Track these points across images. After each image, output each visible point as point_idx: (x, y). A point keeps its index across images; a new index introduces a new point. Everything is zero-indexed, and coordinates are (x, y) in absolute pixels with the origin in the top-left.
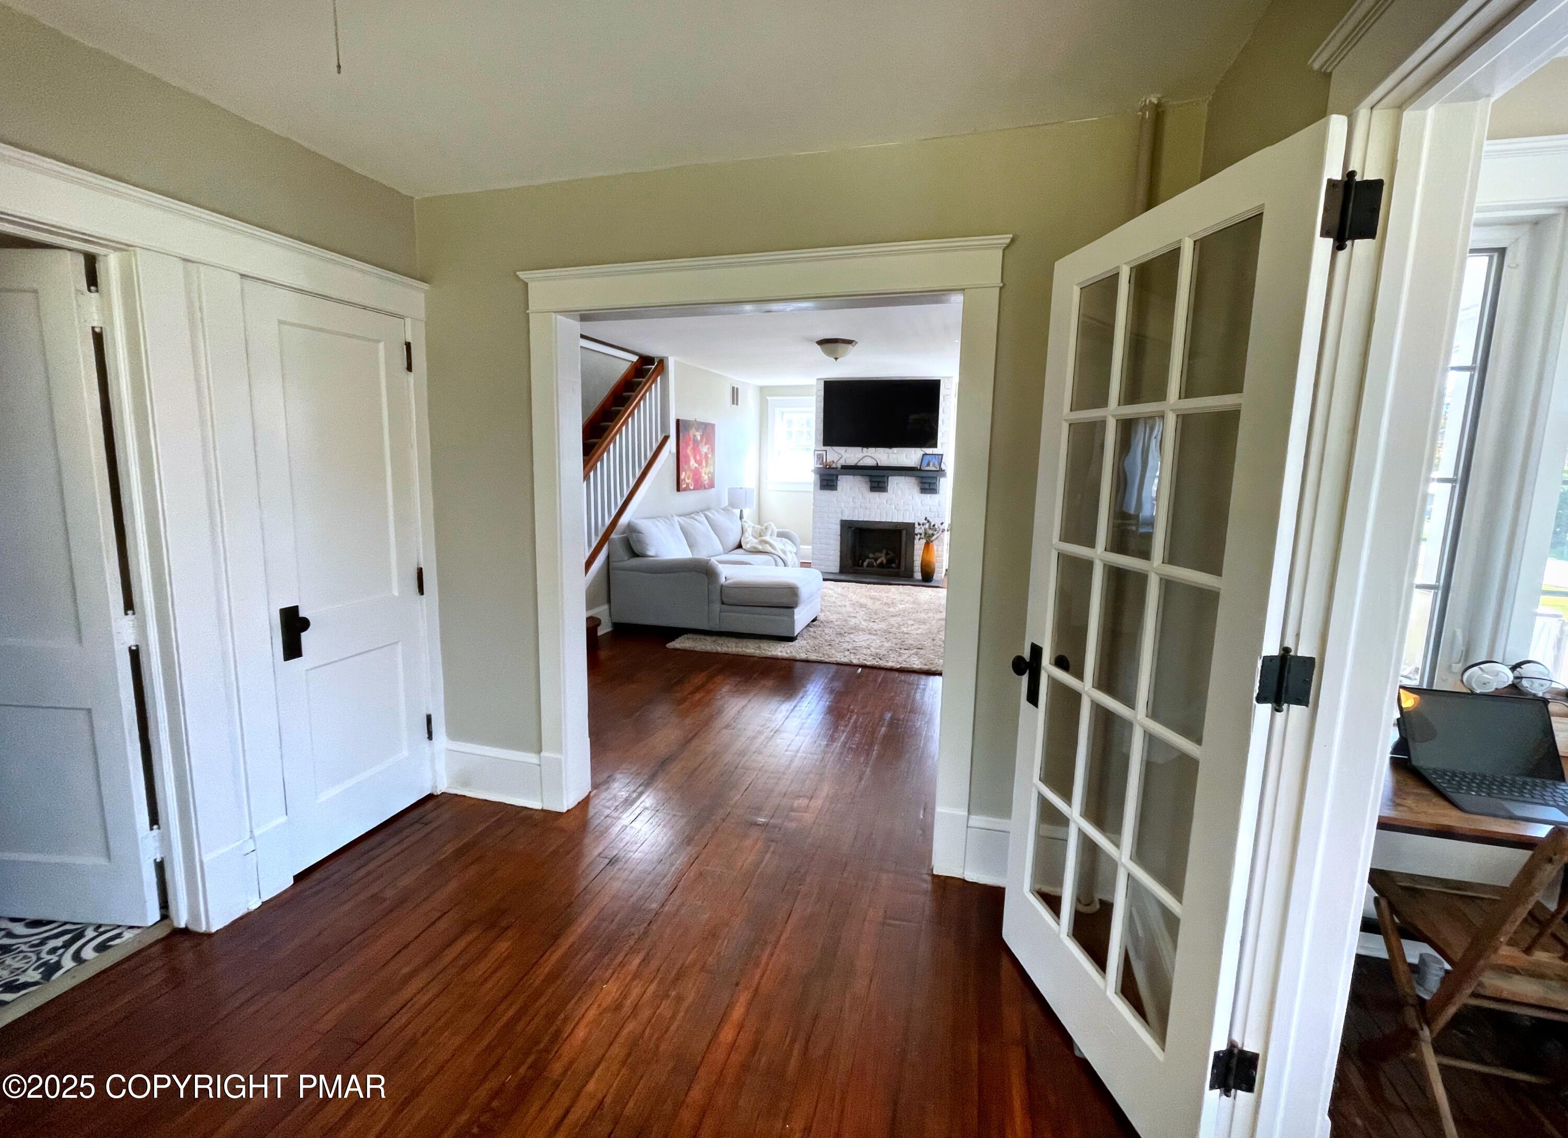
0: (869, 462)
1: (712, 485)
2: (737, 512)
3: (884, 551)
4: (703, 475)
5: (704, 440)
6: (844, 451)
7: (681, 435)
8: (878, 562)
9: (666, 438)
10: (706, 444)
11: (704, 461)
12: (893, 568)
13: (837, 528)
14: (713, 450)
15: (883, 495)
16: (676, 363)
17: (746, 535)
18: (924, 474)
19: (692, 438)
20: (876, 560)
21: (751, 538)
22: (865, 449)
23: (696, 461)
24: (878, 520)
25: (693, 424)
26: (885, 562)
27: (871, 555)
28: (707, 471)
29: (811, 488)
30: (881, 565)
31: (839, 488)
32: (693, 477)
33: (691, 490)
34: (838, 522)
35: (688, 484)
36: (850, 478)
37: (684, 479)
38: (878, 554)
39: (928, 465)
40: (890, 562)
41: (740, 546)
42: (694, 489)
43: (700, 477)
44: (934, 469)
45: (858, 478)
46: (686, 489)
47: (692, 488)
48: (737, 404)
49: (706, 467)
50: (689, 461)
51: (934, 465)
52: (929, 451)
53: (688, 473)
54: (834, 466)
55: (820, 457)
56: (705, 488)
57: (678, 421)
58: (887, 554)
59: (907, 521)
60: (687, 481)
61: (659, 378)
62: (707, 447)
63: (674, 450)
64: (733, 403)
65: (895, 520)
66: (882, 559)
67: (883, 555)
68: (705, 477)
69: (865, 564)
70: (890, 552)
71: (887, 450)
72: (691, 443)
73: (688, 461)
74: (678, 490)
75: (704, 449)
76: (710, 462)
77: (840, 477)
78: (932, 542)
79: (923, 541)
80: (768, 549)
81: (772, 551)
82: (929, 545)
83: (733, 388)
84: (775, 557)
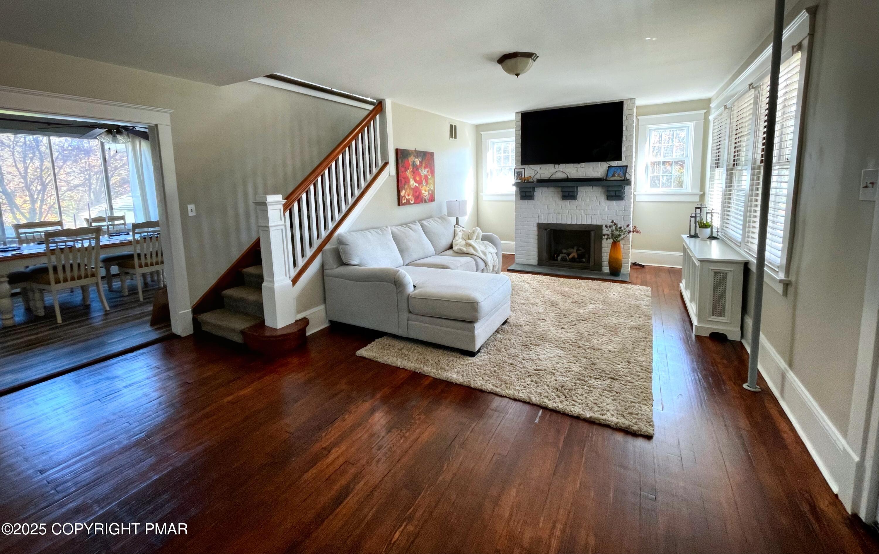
0: (560, 175)
1: (432, 199)
2: (453, 220)
3: (576, 248)
4: (423, 192)
5: (424, 165)
6: (539, 168)
7: (400, 161)
8: (571, 256)
9: (386, 164)
10: (425, 168)
11: (424, 181)
12: (584, 262)
13: (535, 229)
14: (432, 172)
15: (573, 202)
16: (394, 104)
17: (457, 238)
18: (609, 183)
19: (411, 163)
20: (569, 254)
21: (461, 240)
22: (557, 166)
23: (416, 181)
24: (569, 223)
25: (412, 153)
26: (576, 256)
27: (564, 251)
28: (427, 188)
29: (513, 198)
30: (573, 260)
31: (536, 198)
32: (413, 194)
33: (412, 204)
34: (535, 225)
35: (408, 200)
36: (545, 189)
37: (404, 196)
38: (570, 250)
39: (614, 175)
40: (581, 256)
41: (451, 247)
42: (414, 203)
43: (420, 193)
44: (619, 179)
45: (551, 189)
46: (408, 203)
47: (412, 202)
48: (455, 138)
49: (426, 185)
50: (409, 181)
51: (619, 175)
52: (614, 163)
53: (408, 191)
54: (531, 180)
55: (519, 175)
56: (425, 202)
57: (397, 151)
58: (577, 250)
59: (595, 223)
60: (407, 197)
61: (378, 116)
62: (426, 170)
63: (393, 172)
64: (452, 137)
65: (584, 223)
66: (574, 254)
67: (575, 251)
68: (425, 194)
69: (559, 258)
70: (580, 248)
71: (576, 165)
72: (411, 167)
73: (407, 181)
74: (399, 204)
75: (424, 172)
76: (430, 181)
77: (536, 189)
78: (619, 241)
79: (611, 241)
80: (471, 251)
81: (474, 253)
82: (615, 244)
83: (451, 126)
84: (476, 258)
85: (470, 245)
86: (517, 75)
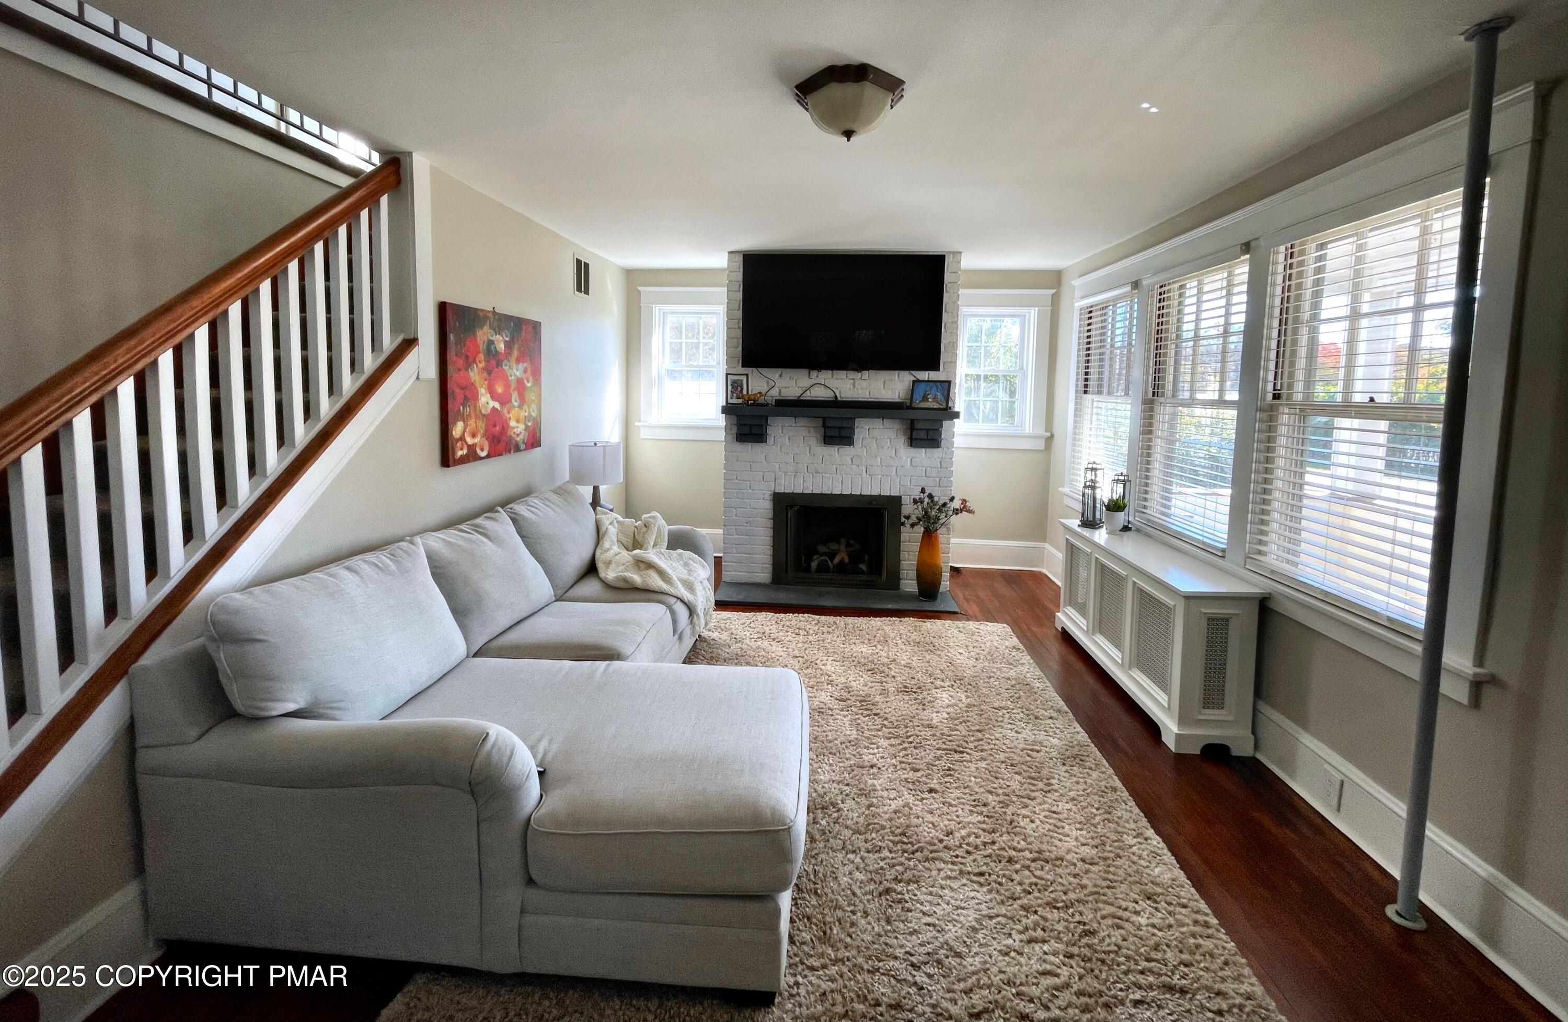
0: (820, 393)
1: (534, 441)
2: (586, 492)
3: (843, 541)
4: (513, 423)
5: (516, 353)
6: (777, 376)
7: (451, 337)
8: (836, 560)
9: (409, 343)
10: (518, 361)
11: (515, 396)
12: (863, 572)
13: (765, 506)
14: (536, 374)
15: (846, 451)
16: (435, 174)
17: (606, 544)
18: (912, 414)
19: (482, 347)
20: (832, 556)
21: (616, 548)
22: (814, 373)
23: (494, 396)
24: (837, 491)
25: (486, 317)
26: (847, 560)
27: (821, 549)
28: (523, 414)
29: (721, 437)
30: (841, 566)
31: (770, 440)
32: (486, 431)
33: (481, 458)
34: (768, 496)
35: (471, 448)
36: (789, 421)
37: (462, 438)
38: (834, 546)
39: (925, 399)
40: (855, 558)
41: (591, 569)
42: (488, 456)
43: (505, 427)
44: (936, 406)
45: (802, 422)
46: (472, 456)
47: (483, 454)
48: (587, 293)
49: (520, 407)
50: (476, 397)
51: (935, 399)
52: (924, 375)
53: (472, 422)
54: (761, 401)
55: (734, 387)
56: (517, 449)
57: (443, 309)
58: (848, 545)
59: (886, 492)
60: (470, 440)
61: (384, 200)
62: (521, 366)
63: (431, 371)
64: (579, 290)
65: (866, 492)
66: (842, 556)
67: (843, 547)
68: (518, 429)
69: (814, 564)
70: (851, 542)
71: (853, 375)
72: (481, 357)
73: (471, 396)
74: (446, 461)
75: (515, 371)
76: (531, 396)
77: (770, 419)
78: (936, 530)
79: (920, 529)
80: (656, 582)
81: (664, 586)
82: (929, 536)
83: (579, 262)
84: (673, 600)
85: (650, 566)
86: (848, 134)
